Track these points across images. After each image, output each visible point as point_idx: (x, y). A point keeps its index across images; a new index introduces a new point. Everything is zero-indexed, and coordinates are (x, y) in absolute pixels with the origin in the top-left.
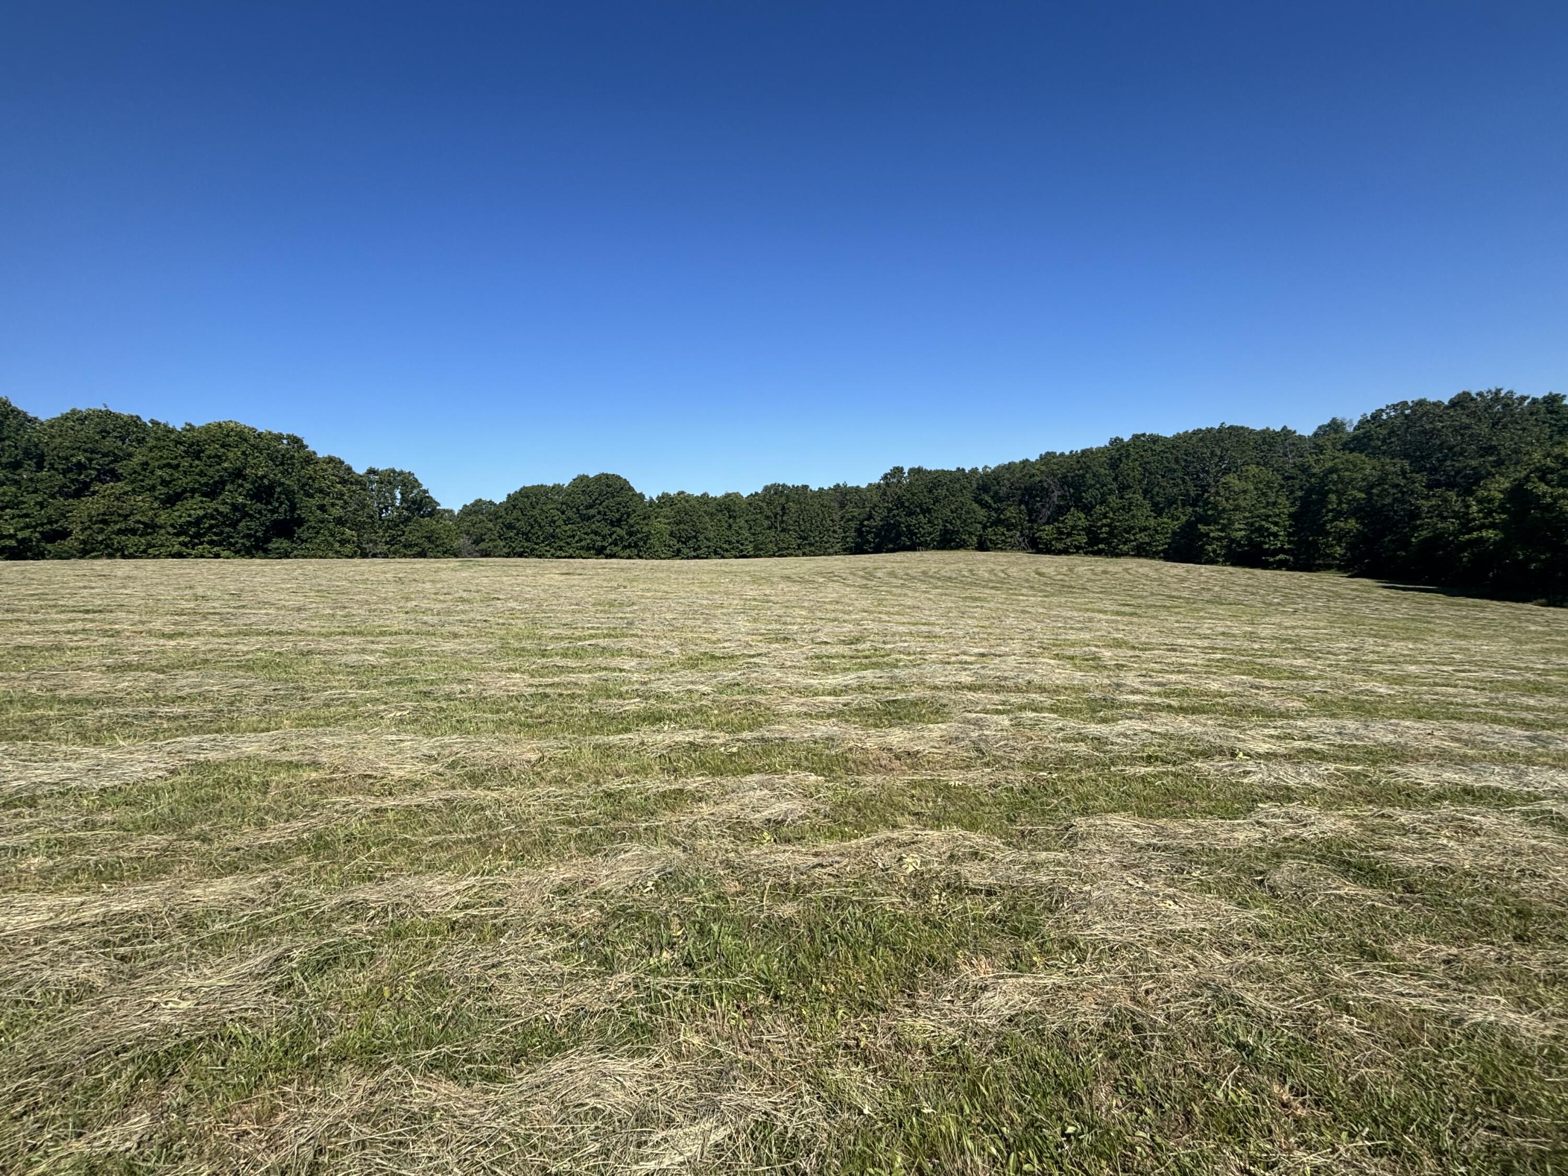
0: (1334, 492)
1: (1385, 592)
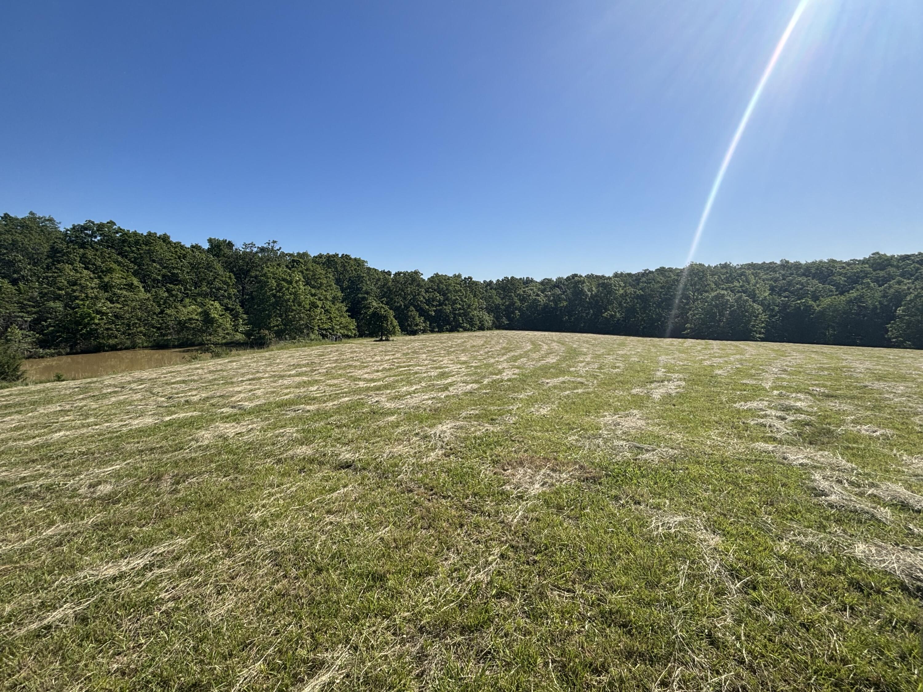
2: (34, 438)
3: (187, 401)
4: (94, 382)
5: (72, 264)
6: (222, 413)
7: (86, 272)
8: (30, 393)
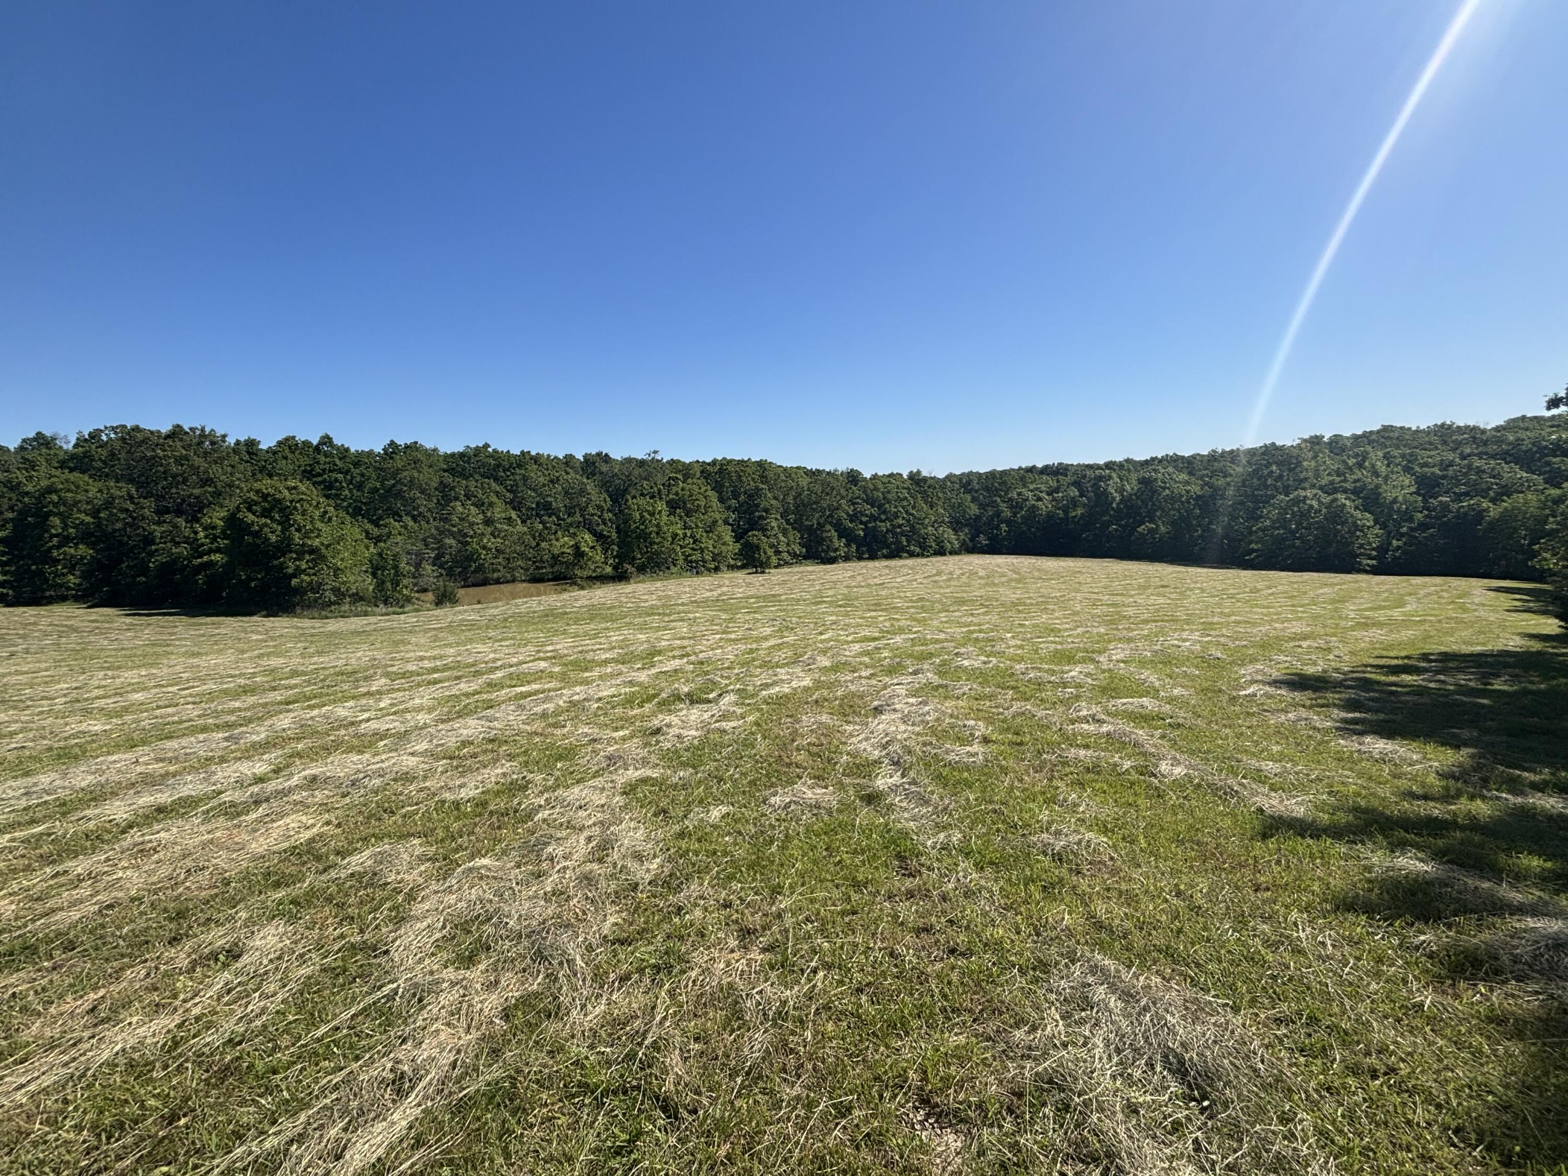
0: (56, 515)
1: (128, 620)
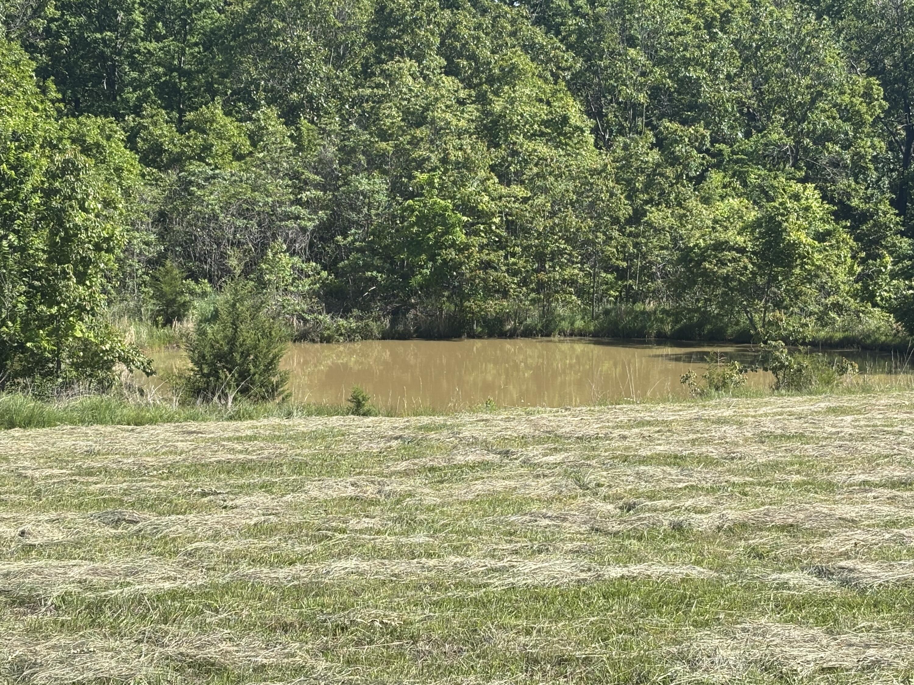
2: (292, 563)
3: (678, 527)
4: (438, 428)
5: (419, 59)
6: (784, 585)
7: (449, 82)
8: (295, 438)
